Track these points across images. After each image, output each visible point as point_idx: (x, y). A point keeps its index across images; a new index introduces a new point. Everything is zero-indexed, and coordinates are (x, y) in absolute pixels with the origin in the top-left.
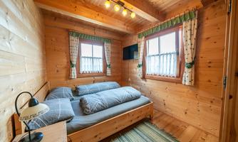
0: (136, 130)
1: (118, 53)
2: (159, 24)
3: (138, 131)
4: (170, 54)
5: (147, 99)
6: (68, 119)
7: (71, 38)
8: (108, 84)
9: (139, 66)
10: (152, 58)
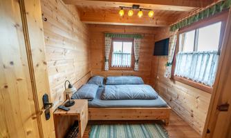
0: (143, 127)
1: (149, 48)
2: (198, 11)
3: (144, 129)
4: (209, 54)
5: (164, 102)
6: (90, 99)
7: (106, 38)
8: (131, 79)
9: (168, 65)
10: (185, 57)
